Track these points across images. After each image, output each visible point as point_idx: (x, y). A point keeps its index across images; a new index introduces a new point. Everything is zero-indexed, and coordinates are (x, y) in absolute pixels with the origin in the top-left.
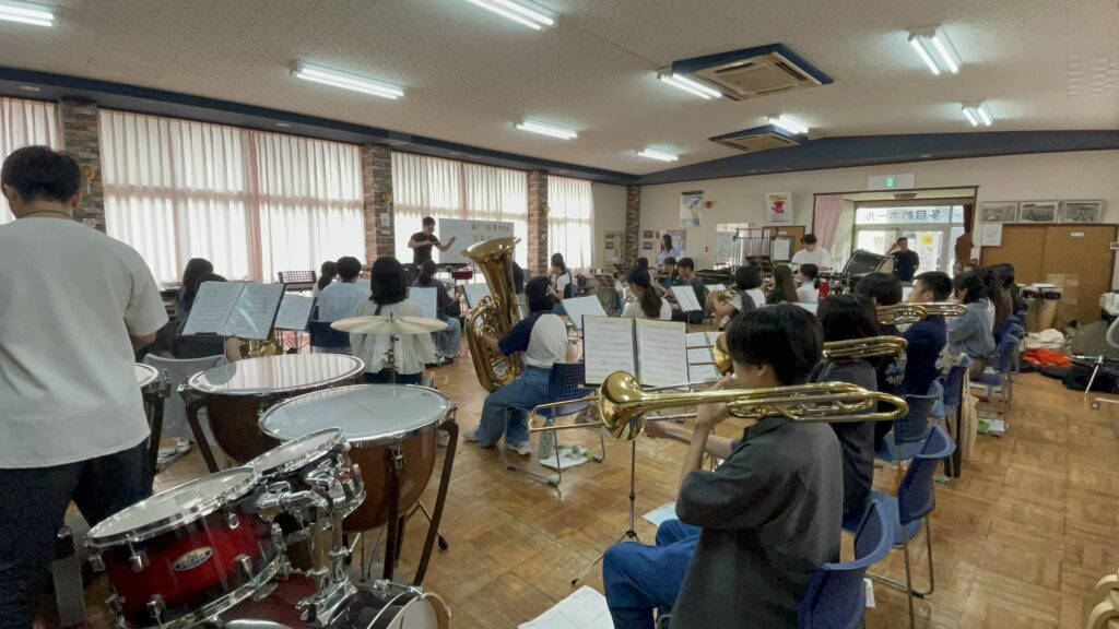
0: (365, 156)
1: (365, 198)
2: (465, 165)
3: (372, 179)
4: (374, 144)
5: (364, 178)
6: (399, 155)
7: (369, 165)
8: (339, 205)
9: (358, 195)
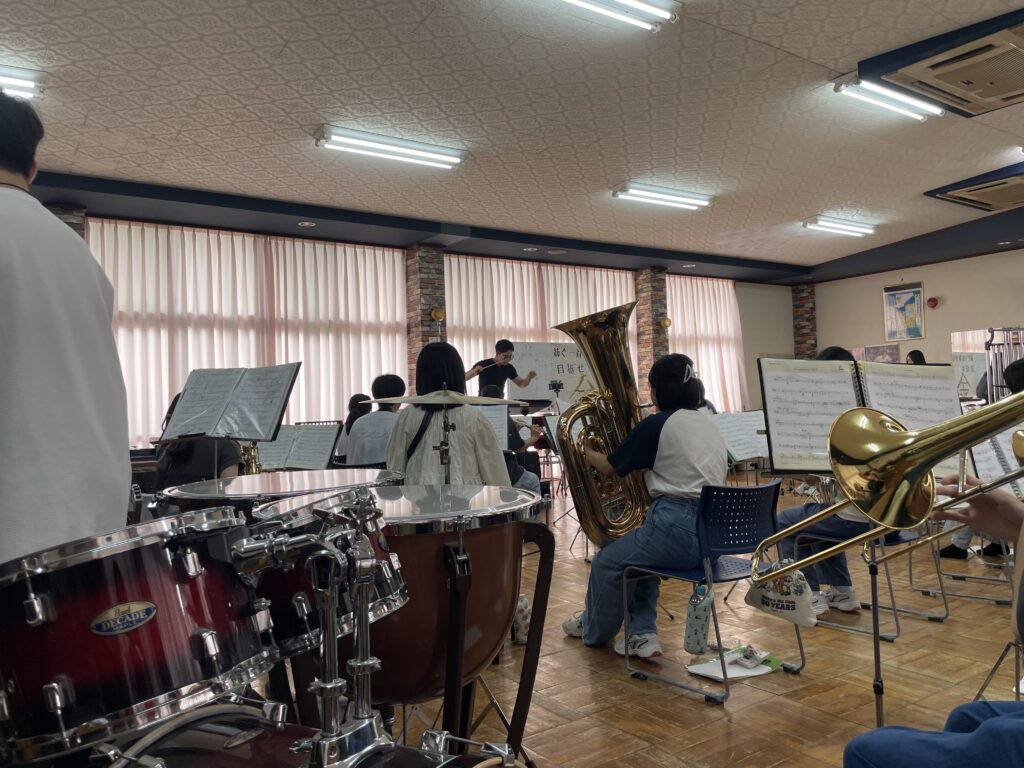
0: (410, 262)
1: (409, 318)
2: (543, 268)
3: (419, 291)
4: (421, 245)
5: (408, 291)
6: (454, 259)
7: (415, 273)
8: (375, 329)
9: (400, 315)
